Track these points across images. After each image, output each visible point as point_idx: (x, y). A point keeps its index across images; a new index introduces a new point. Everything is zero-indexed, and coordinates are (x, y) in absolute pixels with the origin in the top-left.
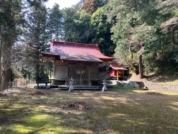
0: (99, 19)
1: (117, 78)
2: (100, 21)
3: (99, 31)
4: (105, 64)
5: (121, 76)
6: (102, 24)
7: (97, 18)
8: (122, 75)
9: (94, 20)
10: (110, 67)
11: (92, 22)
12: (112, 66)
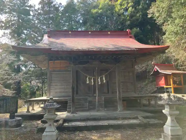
0: (128, 3)
1: (172, 90)
2: (129, 5)
3: (129, 20)
4: (144, 68)
5: (177, 85)
6: (133, 9)
7: (124, 4)
8: (180, 84)
9: (121, 6)
10: (156, 70)
11: (117, 10)
12: (158, 69)
